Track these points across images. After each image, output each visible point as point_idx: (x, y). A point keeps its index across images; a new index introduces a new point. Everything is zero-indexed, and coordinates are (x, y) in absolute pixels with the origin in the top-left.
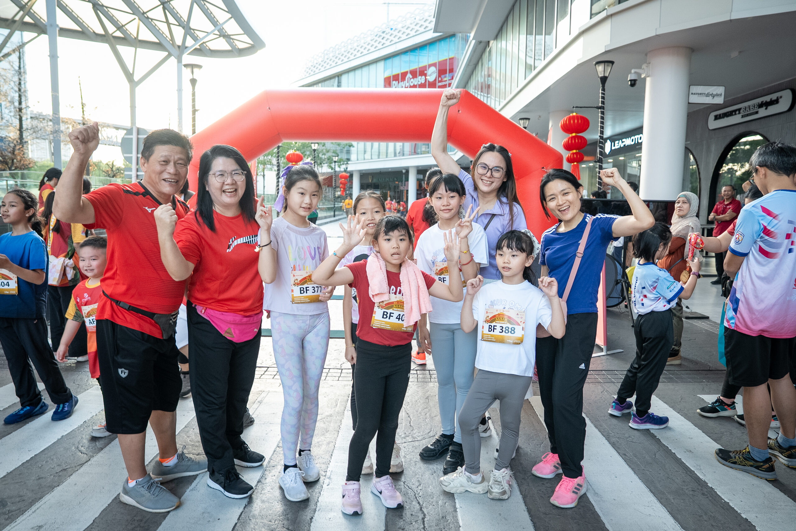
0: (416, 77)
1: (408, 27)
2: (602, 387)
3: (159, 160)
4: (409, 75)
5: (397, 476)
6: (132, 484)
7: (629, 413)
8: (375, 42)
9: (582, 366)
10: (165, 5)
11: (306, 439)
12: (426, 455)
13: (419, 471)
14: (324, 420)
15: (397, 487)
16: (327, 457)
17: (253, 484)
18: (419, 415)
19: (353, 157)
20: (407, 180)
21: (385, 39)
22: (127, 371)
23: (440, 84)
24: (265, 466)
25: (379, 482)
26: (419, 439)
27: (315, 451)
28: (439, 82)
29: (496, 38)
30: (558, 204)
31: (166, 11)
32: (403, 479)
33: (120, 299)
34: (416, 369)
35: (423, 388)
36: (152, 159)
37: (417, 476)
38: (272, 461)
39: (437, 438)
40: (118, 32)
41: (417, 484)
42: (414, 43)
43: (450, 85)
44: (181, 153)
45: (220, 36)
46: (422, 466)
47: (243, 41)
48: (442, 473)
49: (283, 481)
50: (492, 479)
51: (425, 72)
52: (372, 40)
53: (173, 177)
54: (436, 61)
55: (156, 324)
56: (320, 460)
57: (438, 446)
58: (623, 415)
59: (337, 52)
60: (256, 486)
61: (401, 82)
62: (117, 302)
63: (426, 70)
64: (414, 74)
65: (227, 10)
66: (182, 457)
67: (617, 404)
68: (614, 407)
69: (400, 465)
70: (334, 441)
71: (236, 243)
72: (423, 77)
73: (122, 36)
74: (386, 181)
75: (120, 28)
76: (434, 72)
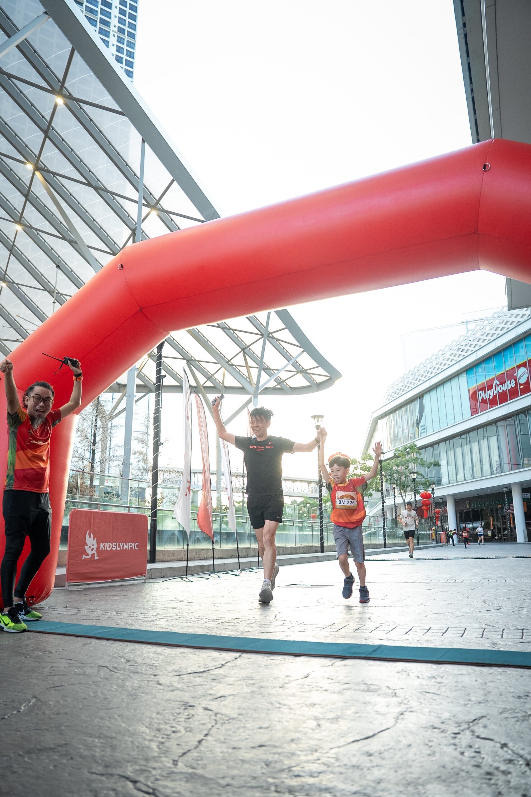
0: (505, 382)
1: (488, 334)
8: (454, 356)
10: (245, 351)
21: (465, 351)
31: (246, 356)
40: (208, 381)
42: (497, 347)
45: (297, 372)
47: (320, 375)
51: (514, 375)
52: (451, 355)
54: (525, 360)
61: (488, 390)
63: (515, 373)
64: (502, 380)
72: (513, 380)
73: (212, 385)
74: (486, 505)
75: (209, 378)
76: (524, 373)
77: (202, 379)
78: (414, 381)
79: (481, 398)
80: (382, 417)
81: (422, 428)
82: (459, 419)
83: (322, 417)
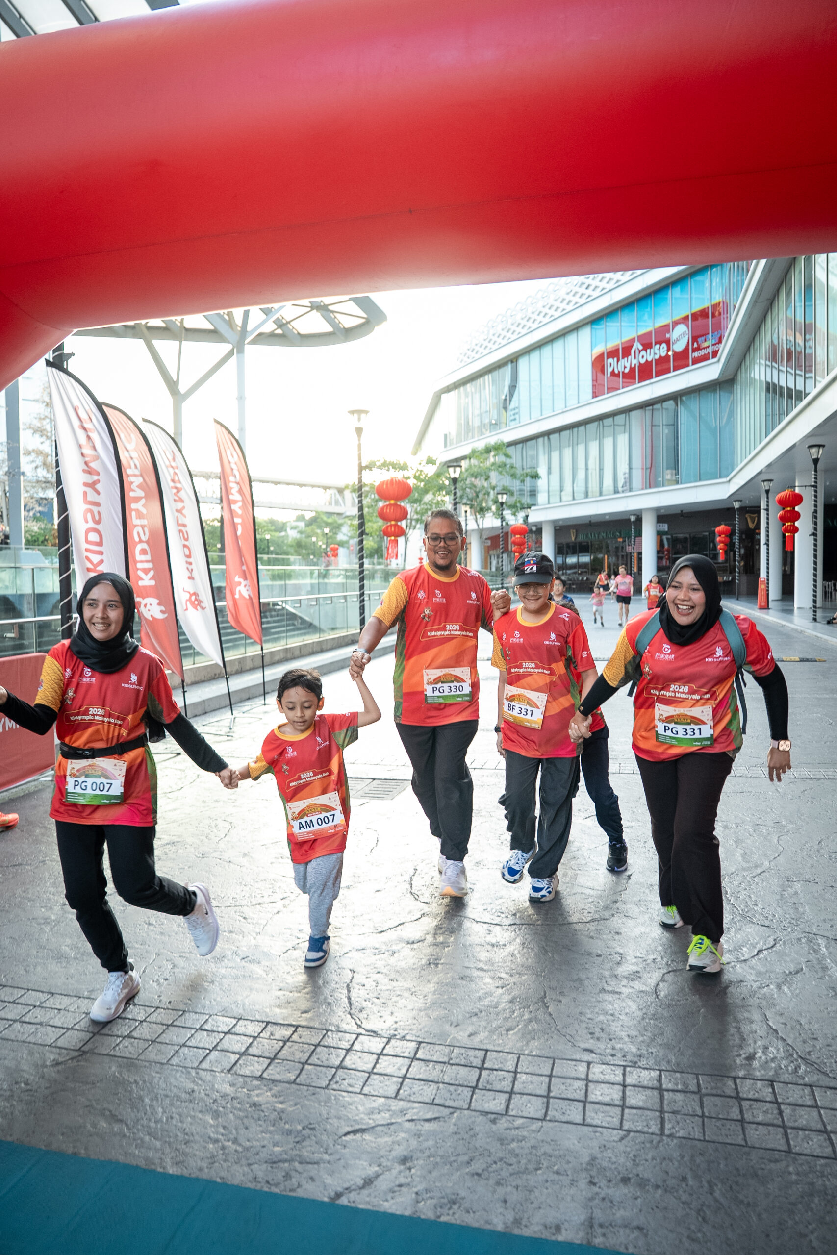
0: (650, 347)
8: (574, 295)
19: (542, 498)
20: (639, 534)
21: (591, 288)
23: (696, 354)
28: (694, 350)
42: (645, 286)
43: (715, 354)
45: (313, 308)
47: (350, 314)
51: (668, 336)
52: (568, 294)
54: (687, 312)
59: (510, 321)
61: (623, 358)
63: (669, 332)
64: (646, 341)
72: (664, 345)
74: (601, 537)
76: (683, 335)
78: (504, 333)
79: (610, 370)
80: (448, 389)
81: (513, 412)
82: (572, 403)
83: (366, 412)
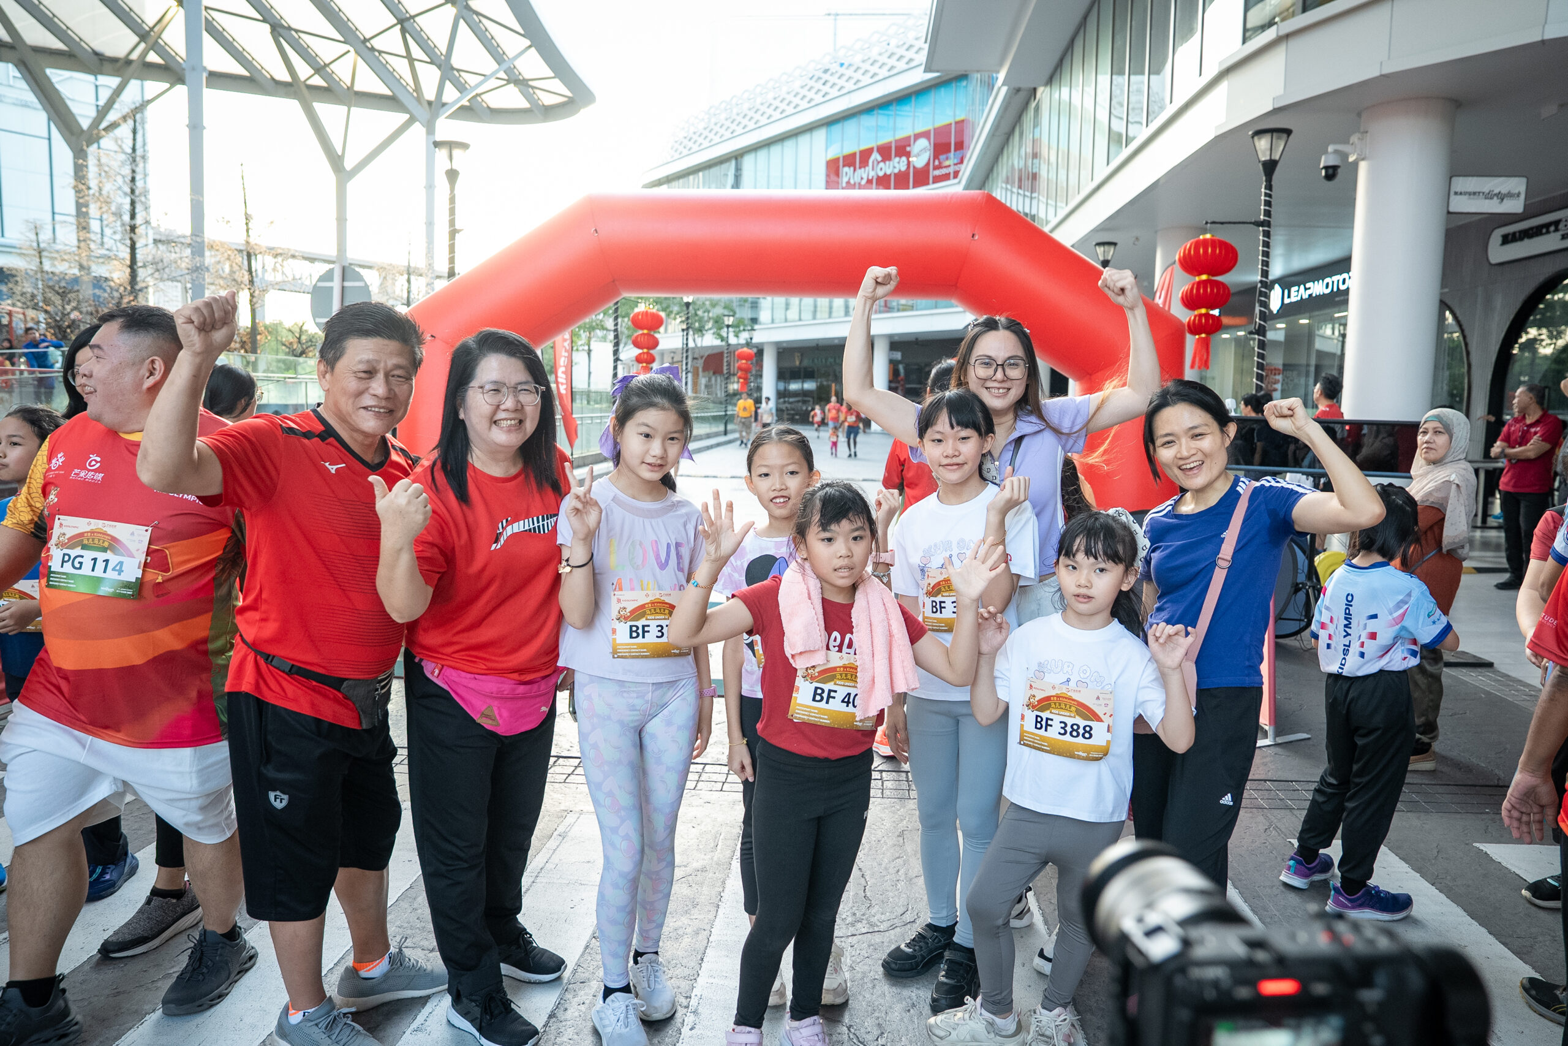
0: (890, 159)
1: (875, 61)
2: (1266, 817)
3: (355, 369)
4: (875, 156)
5: (834, 1013)
6: (296, 1018)
7: (1326, 882)
8: (809, 90)
9: (1227, 800)
10: (406, 24)
11: (647, 931)
12: (896, 967)
13: (882, 1001)
14: (690, 878)
15: (834, 1038)
16: (692, 964)
17: (538, 1022)
18: (884, 873)
19: (764, 316)
21: (829, 85)
22: (286, 797)
23: (937, 173)
24: (565, 981)
25: (798, 1029)
26: (882, 928)
27: (668, 949)
28: (935, 168)
29: (1049, 81)
30: (1179, 456)
31: (408, 36)
32: (847, 1019)
33: (272, 650)
34: (879, 768)
35: (894, 813)
36: (341, 365)
37: (876, 1014)
38: (580, 970)
39: (920, 930)
40: (317, 76)
41: (876, 1032)
42: (887, 92)
43: (956, 174)
44: (400, 354)
45: (509, 82)
46: (885, 989)
47: (552, 91)
48: (927, 1010)
49: (601, 1019)
50: (1033, 1028)
51: (908, 149)
52: (802, 87)
53: (383, 403)
54: (929, 127)
55: (345, 702)
56: (679, 971)
57: (921, 947)
58: (1312, 884)
59: (735, 111)
60: (545, 1026)
61: (860, 168)
62: (268, 658)
63: (910, 145)
64: (885, 152)
65: (522, 32)
66: (398, 960)
67: (1298, 862)
68: (1293, 869)
69: (842, 990)
70: (708, 927)
71: (509, 531)
72: (904, 159)
73: (324, 84)
75: (320, 69)
76: (924, 149)
77: (304, 71)
78: (728, 123)
79: (845, 180)
